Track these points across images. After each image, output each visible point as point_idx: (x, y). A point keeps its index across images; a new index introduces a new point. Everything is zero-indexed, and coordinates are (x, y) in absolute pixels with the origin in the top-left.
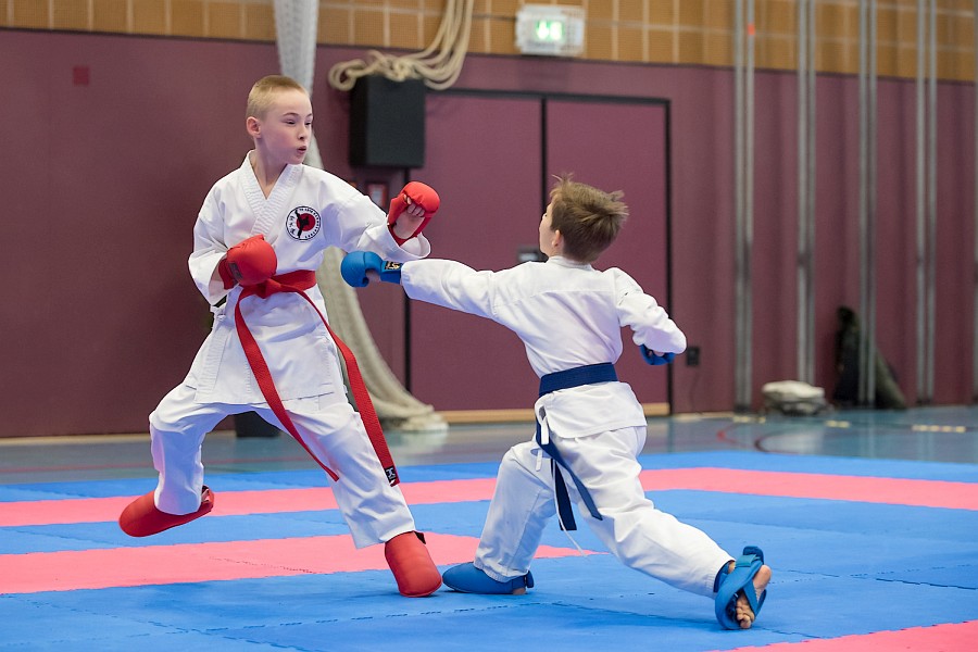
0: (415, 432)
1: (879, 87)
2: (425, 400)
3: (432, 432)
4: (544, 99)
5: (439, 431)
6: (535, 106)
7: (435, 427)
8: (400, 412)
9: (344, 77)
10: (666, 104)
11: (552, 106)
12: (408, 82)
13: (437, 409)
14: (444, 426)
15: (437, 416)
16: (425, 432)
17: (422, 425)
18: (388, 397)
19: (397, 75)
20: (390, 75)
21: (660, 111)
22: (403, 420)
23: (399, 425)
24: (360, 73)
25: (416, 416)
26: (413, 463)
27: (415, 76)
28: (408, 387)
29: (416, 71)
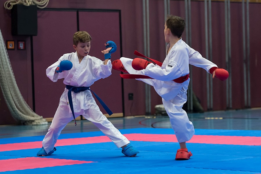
0: (37, 125)
3: (43, 125)
4: (78, 11)
5: (45, 125)
6: (75, 13)
7: (43, 123)
8: (32, 118)
9: (9, 5)
10: (120, 11)
11: (80, 13)
12: (31, 6)
13: (44, 117)
14: (47, 123)
15: (44, 120)
16: (40, 125)
17: (39, 123)
18: (27, 114)
19: (27, 4)
20: (25, 4)
21: (117, 14)
22: (33, 121)
23: (31, 123)
24: (14, 4)
25: (37, 120)
26: (36, 135)
27: (33, 4)
28: (34, 111)
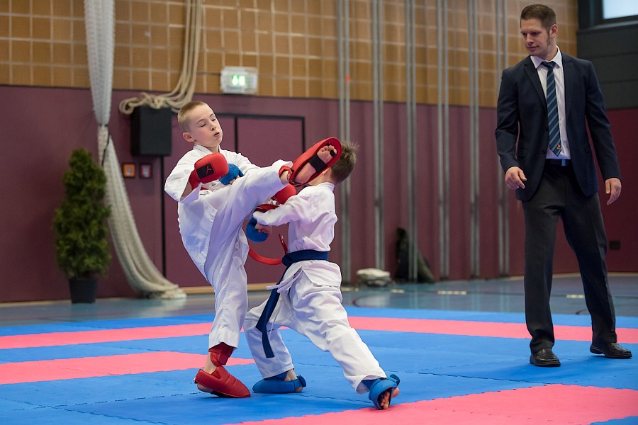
0: (169, 299)
1: (417, 108)
2: (173, 281)
3: (178, 299)
4: (236, 118)
5: (182, 298)
6: (232, 121)
7: (179, 296)
8: (161, 288)
9: (127, 107)
10: (303, 119)
11: (240, 121)
12: (162, 109)
13: (181, 286)
14: (184, 296)
15: (180, 290)
16: (174, 299)
17: (172, 295)
18: (154, 280)
19: (156, 105)
20: (152, 105)
21: (299, 123)
22: (162, 293)
23: (160, 295)
24: (136, 105)
25: (169, 290)
26: (168, 315)
27: (166, 106)
28: (164, 275)
29: (167, 103)
